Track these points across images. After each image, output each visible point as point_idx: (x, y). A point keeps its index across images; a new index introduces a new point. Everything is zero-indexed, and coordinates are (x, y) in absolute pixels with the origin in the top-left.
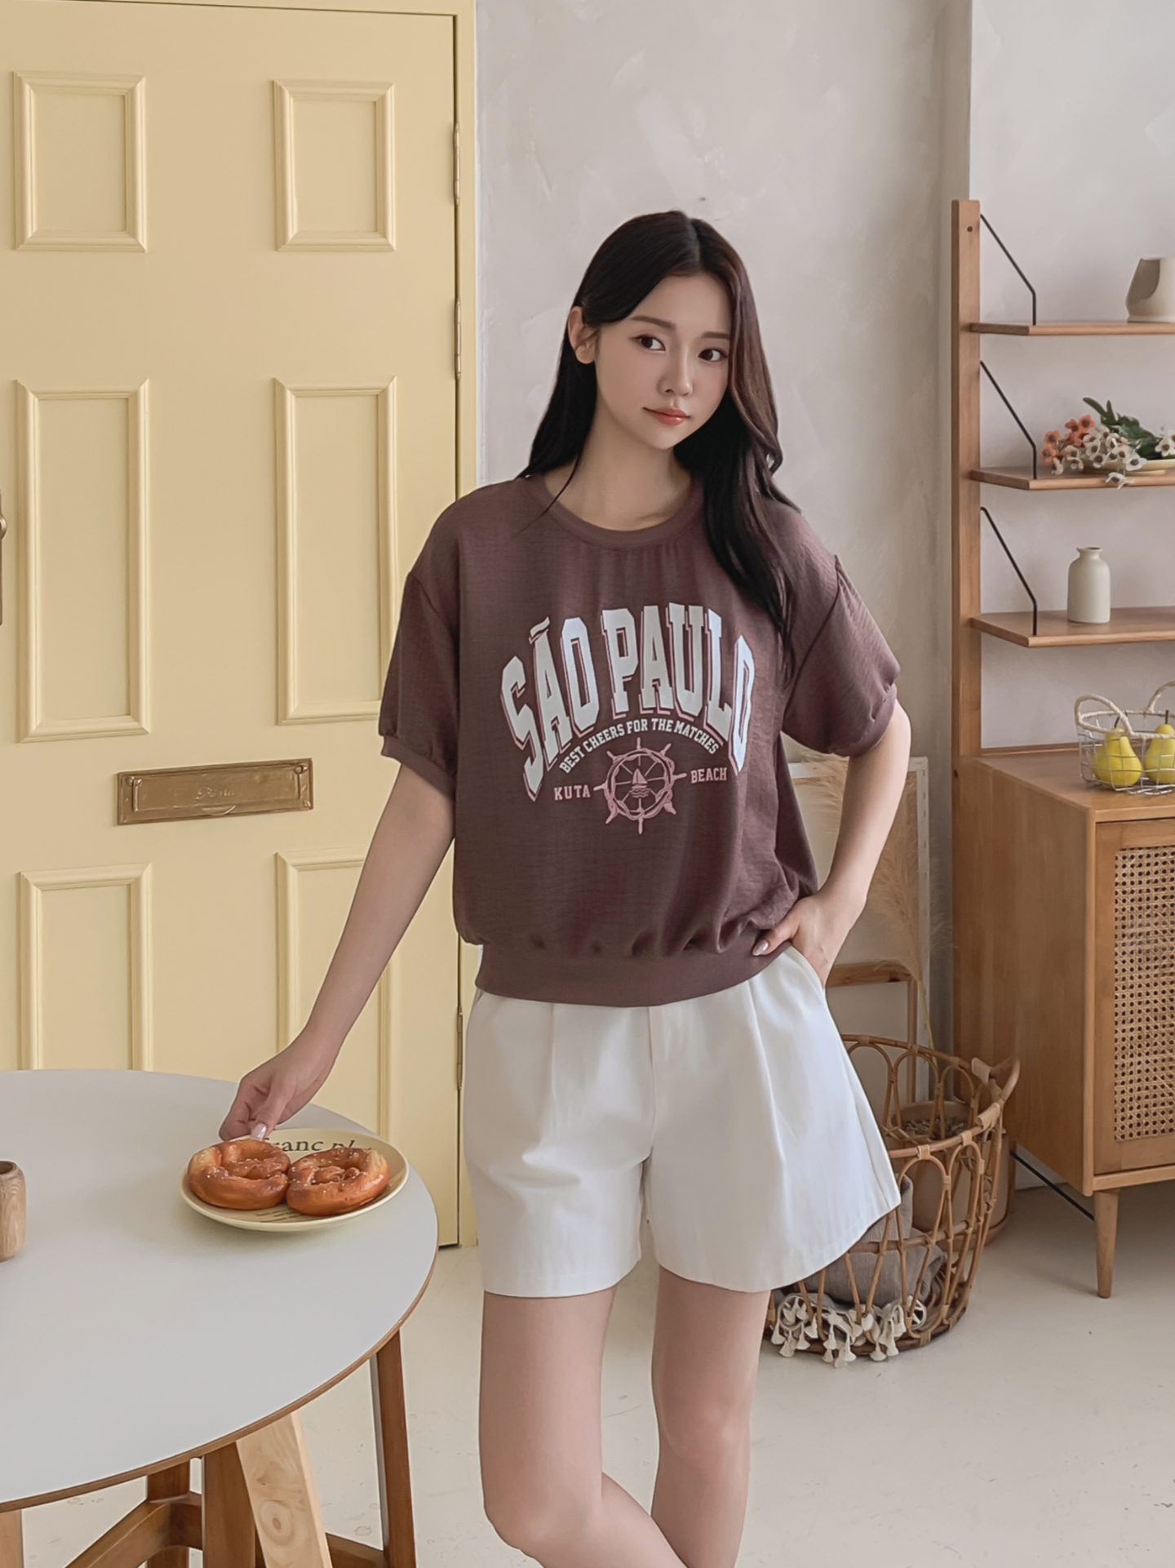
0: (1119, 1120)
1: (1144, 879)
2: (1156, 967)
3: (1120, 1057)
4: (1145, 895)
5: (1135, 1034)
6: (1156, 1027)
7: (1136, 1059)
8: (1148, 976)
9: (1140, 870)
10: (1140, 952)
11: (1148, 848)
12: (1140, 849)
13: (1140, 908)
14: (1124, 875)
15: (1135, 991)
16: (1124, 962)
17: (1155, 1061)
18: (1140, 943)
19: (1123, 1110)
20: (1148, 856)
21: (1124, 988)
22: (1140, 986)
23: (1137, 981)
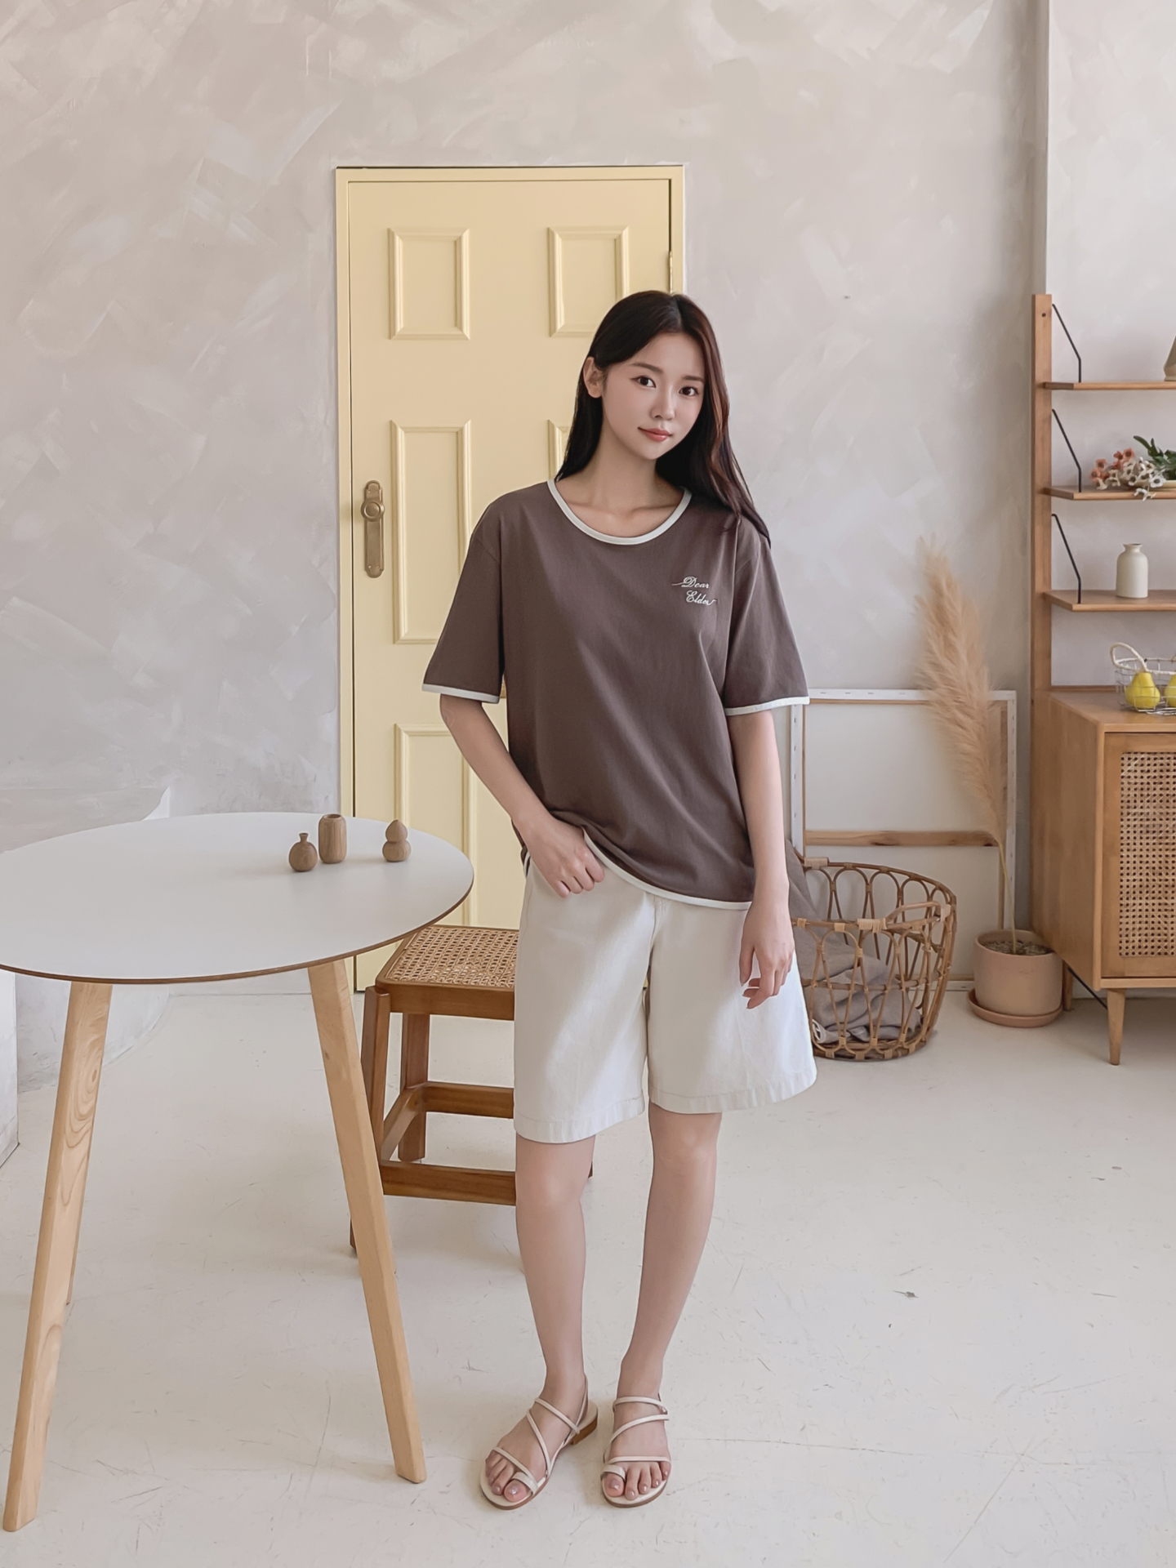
0: (1124, 942)
1: (1145, 775)
2: (1154, 838)
3: (1125, 899)
4: (1146, 786)
5: (1137, 883)
6: (1154, 880)
7: (1138, 901)
8: (1148, 844)
9: (1142, 768)
10: (1141, 826)
11: (1149, 753)
12: (1142, 753)
13: (1142, 795)
14: (1129, 771)
15: (1138, 853)
16: (1128, 832)
17: (1153, 904)
18: (1141, 820)
19: (1127, 936)
20: (1149, 759)
21: (1128, 850)
22: (1141, 850)
23: (1138, 847)
